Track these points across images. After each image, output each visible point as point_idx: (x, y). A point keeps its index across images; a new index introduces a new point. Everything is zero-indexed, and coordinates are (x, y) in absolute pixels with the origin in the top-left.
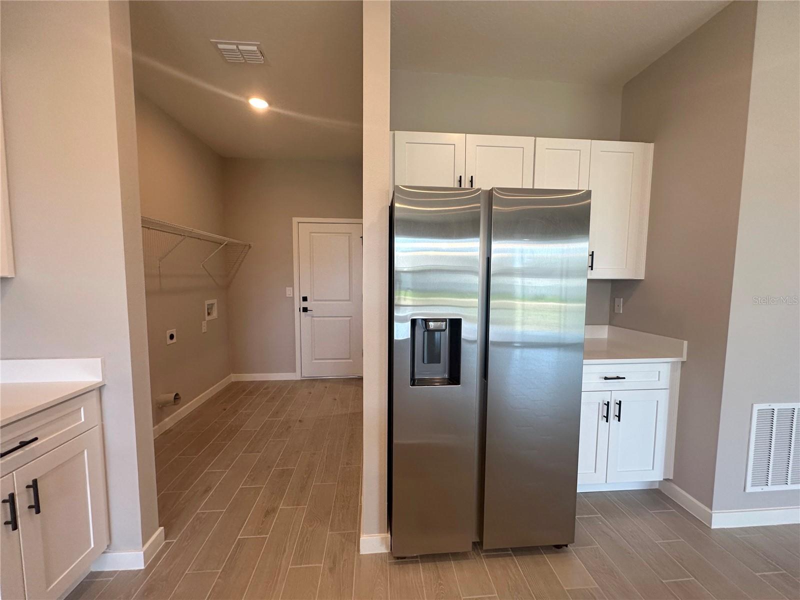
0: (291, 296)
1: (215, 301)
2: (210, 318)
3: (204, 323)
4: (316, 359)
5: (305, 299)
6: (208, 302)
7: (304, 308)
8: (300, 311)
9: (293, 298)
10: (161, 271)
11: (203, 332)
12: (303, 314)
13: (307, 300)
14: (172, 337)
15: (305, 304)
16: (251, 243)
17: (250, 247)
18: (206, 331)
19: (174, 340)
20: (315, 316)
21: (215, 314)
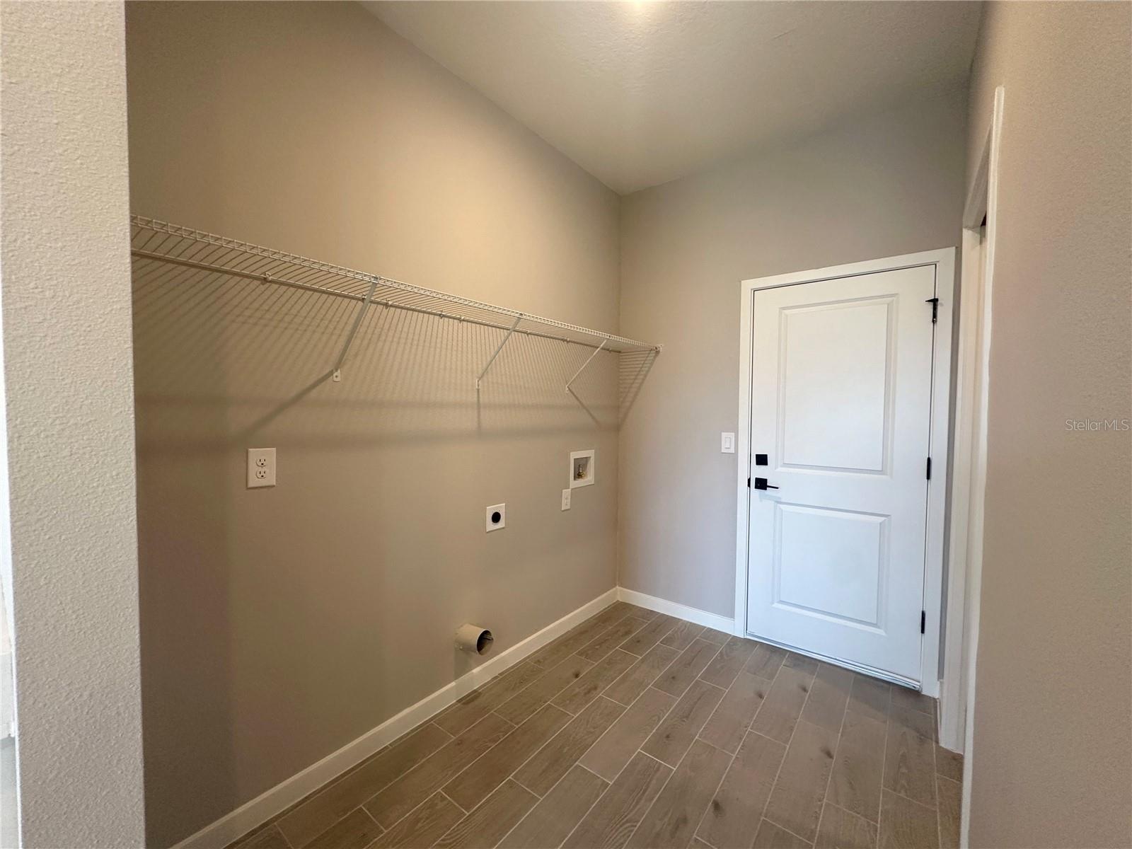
0: (732, 450)
1: (590, 453)
2: (581, 483)
3: (566, 493)
4: (782, 602)
5: (762, 460)
6: (575, 455)
7: (758, 480)
8: (749, 485)
9: (734, 457)
10: (481, 400)
11: (563, 509)
12: (756, 493)
13: (766, 463)
14: (496, 517)
15: (760, 472)
16: (657, 345)
17: (658, 352)
18: (568, 507)
19: (501, 524)
20: (783, 500)
21: (589, 478)
